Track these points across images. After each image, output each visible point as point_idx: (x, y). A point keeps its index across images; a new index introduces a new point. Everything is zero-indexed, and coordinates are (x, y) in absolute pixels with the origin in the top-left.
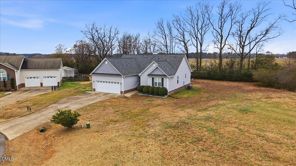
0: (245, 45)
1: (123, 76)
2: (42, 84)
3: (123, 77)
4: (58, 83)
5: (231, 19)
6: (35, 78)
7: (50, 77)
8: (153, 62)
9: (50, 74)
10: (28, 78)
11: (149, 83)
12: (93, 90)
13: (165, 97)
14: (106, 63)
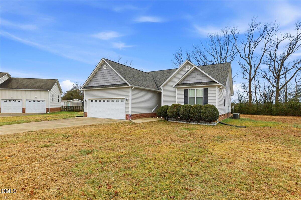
0: (281, 74)
1: (130, 86)
3: (132, 87)
4: (47, 109)
5: (265, 43)
6: (15, 101)
7: (36, 101)
9: (36, 97)
10: (6, 101)
11: (179, 100)
12: (84, 115)
13: (215, 125)
14: (105, 67)
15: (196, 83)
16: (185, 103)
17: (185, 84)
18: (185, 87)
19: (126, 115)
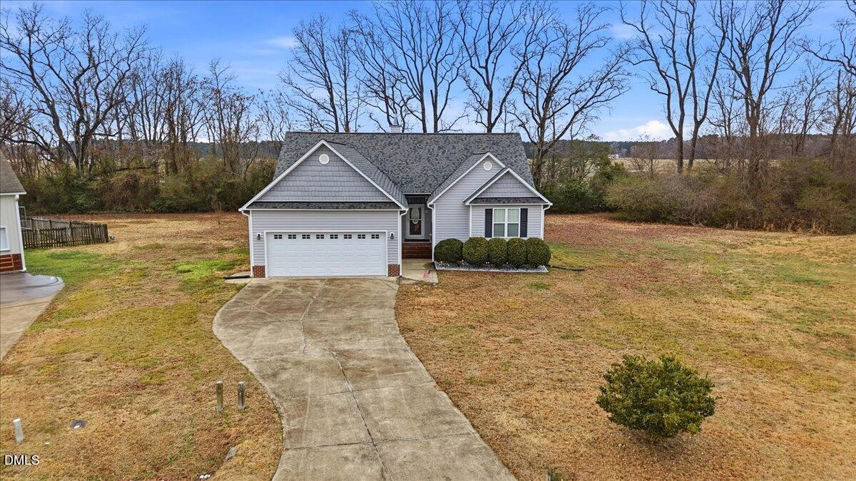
1: (404, 209)
8: (486, 156)
11: (476, 228)
12: (251, 274)
13: (546, 271)
14: (324, 159)
15: (508, 200)
16: (488, 233)
17: (488, 200)
18: (488, 206)
19: (390, 266)
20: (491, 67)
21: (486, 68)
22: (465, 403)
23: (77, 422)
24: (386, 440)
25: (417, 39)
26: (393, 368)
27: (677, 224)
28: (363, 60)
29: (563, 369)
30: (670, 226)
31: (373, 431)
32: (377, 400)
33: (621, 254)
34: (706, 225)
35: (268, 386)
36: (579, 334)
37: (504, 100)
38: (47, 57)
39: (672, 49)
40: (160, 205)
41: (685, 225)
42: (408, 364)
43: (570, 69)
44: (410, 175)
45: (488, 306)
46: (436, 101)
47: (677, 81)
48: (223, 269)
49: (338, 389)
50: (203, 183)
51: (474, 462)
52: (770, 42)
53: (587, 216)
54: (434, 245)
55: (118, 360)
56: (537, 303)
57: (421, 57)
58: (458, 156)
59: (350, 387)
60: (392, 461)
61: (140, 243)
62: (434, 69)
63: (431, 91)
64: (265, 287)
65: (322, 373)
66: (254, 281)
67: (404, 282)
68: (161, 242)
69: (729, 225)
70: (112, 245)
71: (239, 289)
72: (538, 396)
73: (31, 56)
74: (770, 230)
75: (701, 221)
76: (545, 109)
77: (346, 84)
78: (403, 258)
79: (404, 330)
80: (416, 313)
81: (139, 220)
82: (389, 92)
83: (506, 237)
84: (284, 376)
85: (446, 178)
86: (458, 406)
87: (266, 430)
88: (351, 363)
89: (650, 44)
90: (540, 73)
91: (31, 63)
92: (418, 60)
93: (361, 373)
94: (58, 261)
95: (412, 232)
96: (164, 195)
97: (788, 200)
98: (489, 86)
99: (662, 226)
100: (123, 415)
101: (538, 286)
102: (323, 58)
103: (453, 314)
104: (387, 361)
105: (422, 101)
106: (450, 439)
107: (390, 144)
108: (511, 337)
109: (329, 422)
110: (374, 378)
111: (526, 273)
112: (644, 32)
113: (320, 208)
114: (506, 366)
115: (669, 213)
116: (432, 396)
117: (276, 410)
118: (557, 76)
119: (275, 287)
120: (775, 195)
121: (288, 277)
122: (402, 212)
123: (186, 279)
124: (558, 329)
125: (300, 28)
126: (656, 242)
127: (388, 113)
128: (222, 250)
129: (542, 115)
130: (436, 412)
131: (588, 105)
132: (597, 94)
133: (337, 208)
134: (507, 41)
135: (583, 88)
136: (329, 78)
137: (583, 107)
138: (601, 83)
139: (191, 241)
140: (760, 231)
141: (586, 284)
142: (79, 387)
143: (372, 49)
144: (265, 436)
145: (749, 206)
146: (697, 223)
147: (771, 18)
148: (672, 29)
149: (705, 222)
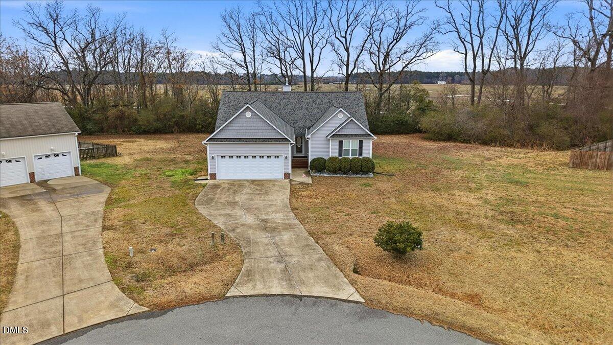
1: (293, 142)
2: (32, 175)
4: (76, 169)
6: (10, 161)
7: (52, 156)
8: (339, 110)
9: (52, 148)
11: (333, 152)
12: (209, 177)
13: (372, 176)
14: (248, 114)
15: (352, 135)
16: (340, 155)
17: (340, 136)
18: (340, 139)
19: (285, 174)
20: (348, 37)
21: (345, 38)
22: (321, 242)
23: (152, 250)
24: (286, 256)
25: (300, 19)
26: (289, 227)
27: (463, 143)
28: (265, 33)
29: (368, 228)
30: (458, 144)
31: (281, 252)
32: (282, 241)
33: (419, 164)
34: (480, 144)
35: (231, 234)
36: (380, 211)
37: (357, 60)
38: (64, 34)
39: (469, 23)
40: (138, 129)
41: (467, 143)
42: (295, 225)
43: (400, 39)
44: (296, 118)
45: (337, 197)
46: (313, 60)
47: (472, 44)
48: (192, 175)
49: (264, 236)
50: (165, 115)
51: (323, 264)
52: (531, 21)
53: (408, 136)
54: (310, 161)
55: (158, 223)
56: (363, 195)
57: (303, 30)
58: (325, 106)
59: (269, 235)
60: (290, 263)
61: (137, 157)
62: (311, 39)
63: (309, 54)
64: (218, 185)
65: (255, 229)
66: (211, 182)
67: (293, 183)
68: (148, 156)
69: (493, 144)
70: (120, 158)
71: (204, 186)
72: (354, 239)
73: (55, 35)
74: (518, 148)
75: (477, 141)
76: (384, 65)
77: (254, 49)
78: (292, 168)
79: (294, 209)
80: (299, 200)
81: (127, 140)
82: (282, 55)
83: (350, 157)
84: (238, 230)
85: (317, 121)
86: (317, 243)
87: (235, 252)
88: (269, 225)
89: (454, 20)
90: (381, 41)
91: (55, 39)
92: (301, 32)
93: (274, 229)
94: (96, 169)
95: (297, 152)
96: (141, 123)
97: (531, 128)
98: (347, 50)
99: (453, 144)
100: (170, 247)
101: (366, 185)
102: (240, 32)
103: (319, 201)
104: (286, 224)
105: (303, 59)
106: (314, 256)
107: (284, 98)
108: (346, 213)
109: (262, 249)
110: (280, 232)
111: (361, 177)
112: (450, 12)
113: (246, 142)
114: (341, 226)
115: (458, 135)
116: (307, 239)
117: (238, 245)
118: (392, 42)
119: (223, 186)
120: (522, 125)
121: (229, 180)
122: (291, 144)
123: (173, 180)
124: (371, 209)
125: (224, 13)
126: (444, 157)
127: (281, 68)
128: (187, 162)
129: (382, 69)
130: (308, 245)
131: (412, 62)
132: (418, 55)
133: (256, 142)
134: (359, 21)
135: (409, 50)
136: (243, 45)
137: (408, 64)
138: (420, 48)
139: (166, 155)
140: (511, 148)
141: (393, 184)
142: (146, 235)
143: (271, 25)
144: (235, 254)
145: (506, 132)
146: (475, 142)
147: (533, 5)
148: (469, 9)
149: (479, 141)
